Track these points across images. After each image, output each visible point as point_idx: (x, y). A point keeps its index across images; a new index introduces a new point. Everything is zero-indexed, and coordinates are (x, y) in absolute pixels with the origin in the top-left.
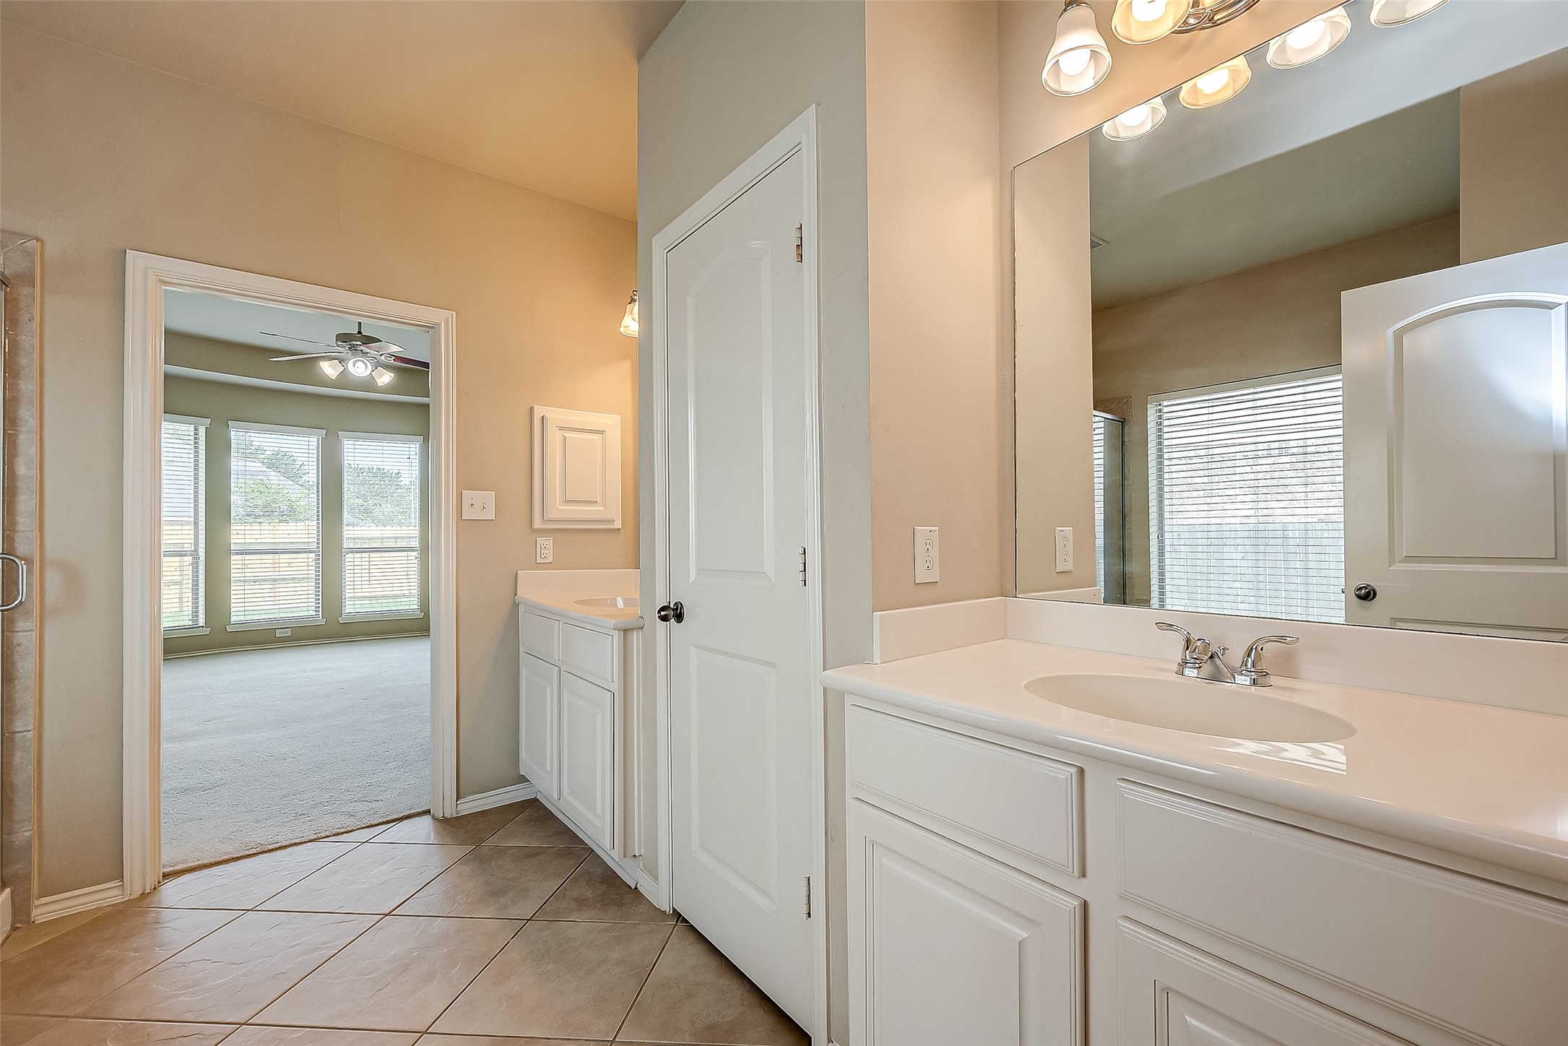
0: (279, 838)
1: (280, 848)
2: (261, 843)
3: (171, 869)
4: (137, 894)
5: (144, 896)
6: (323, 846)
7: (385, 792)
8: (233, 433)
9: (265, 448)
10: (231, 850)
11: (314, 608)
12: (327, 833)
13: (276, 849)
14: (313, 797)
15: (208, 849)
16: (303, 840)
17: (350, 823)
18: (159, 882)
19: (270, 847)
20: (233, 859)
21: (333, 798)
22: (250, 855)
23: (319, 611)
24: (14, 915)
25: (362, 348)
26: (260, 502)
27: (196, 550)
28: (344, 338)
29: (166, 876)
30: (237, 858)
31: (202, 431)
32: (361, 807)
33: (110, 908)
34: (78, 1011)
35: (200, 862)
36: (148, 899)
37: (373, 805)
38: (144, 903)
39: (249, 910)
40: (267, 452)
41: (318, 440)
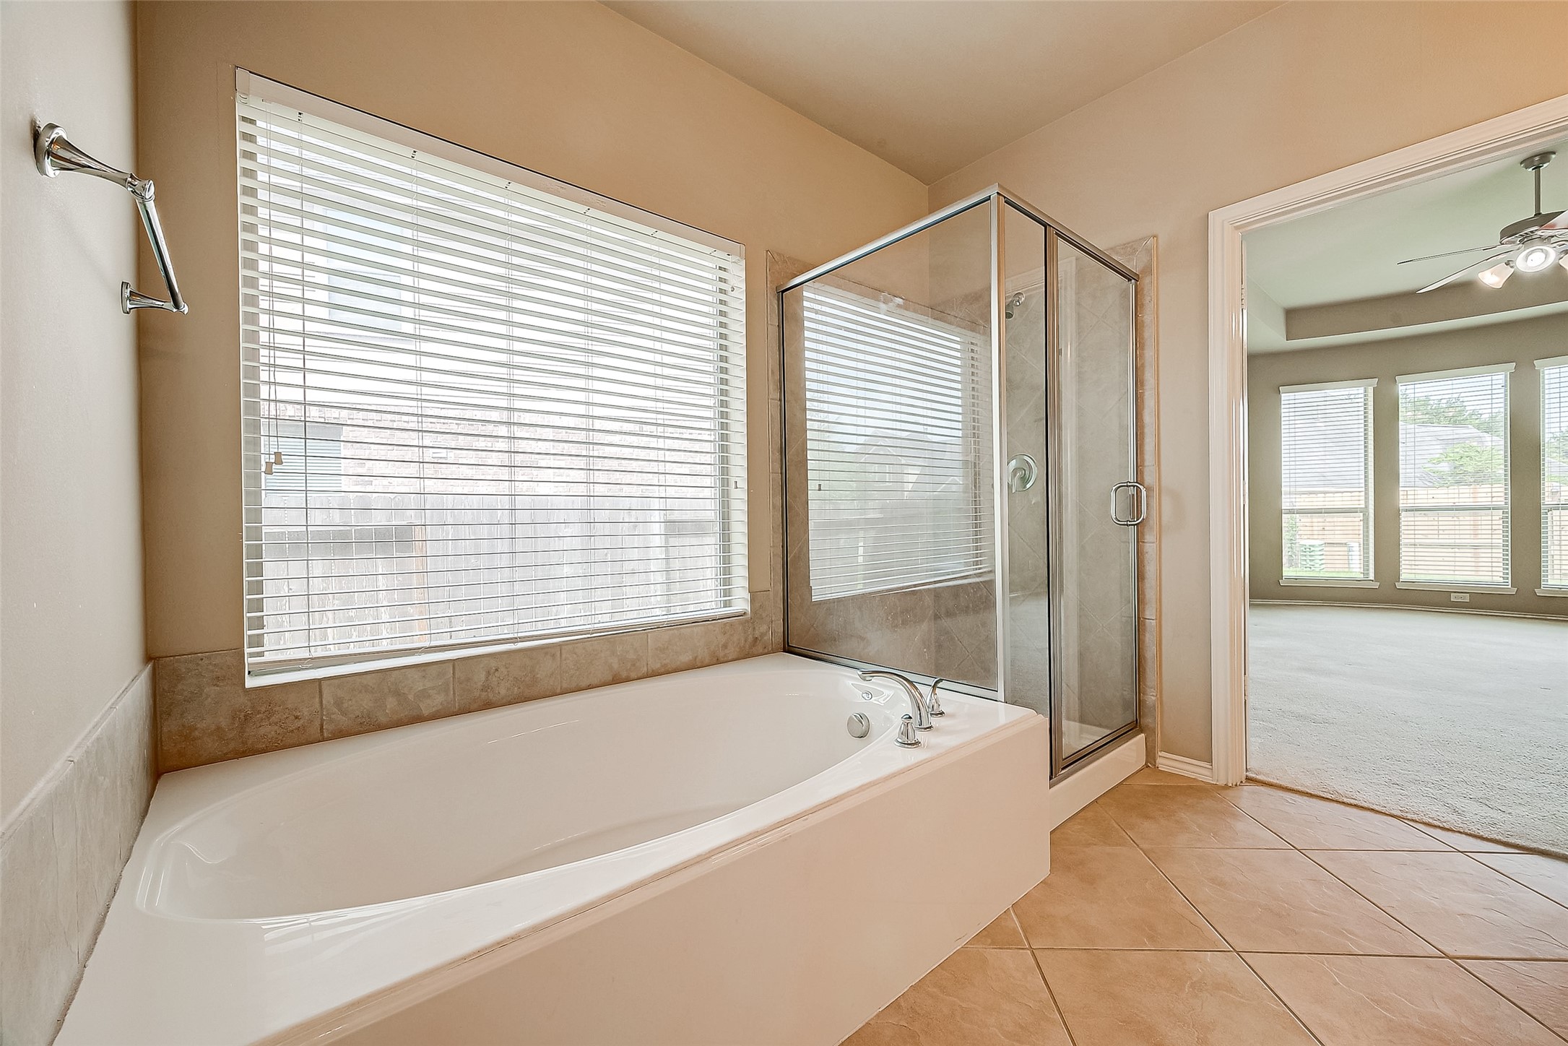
0: (1359, 796)
1: (1356, 806)
2: (1340, 792)
3: (1254, 775)
4: (1222, 783)
5: (1226, 787)
6: (1404, 828)
7: (1520, 807)
8: (1400, 388)
9: (1480, 412)
10: (1307, 784)
11: (1501, 574)
12: (1415, 817)
13: (1351, 805)
14: (1418, 771)
15: (1290, 773)
16: (1384, 810)
17: (1452, 820)
18: (1242, 782)
19: (1345, 800)
20: (1307, 793)
21: (1442, 783)
22: (1323, 798)
23: (1508, 579)
24: (1147, 756)
25: (1539, 233)
26: (1470, 469)
27: (1367, 507)
28: (1509, 232)
29: (1248, 779)
30: (1311, 794)
31: (1371, 390)
32: (1474, 808)
33: (1202, 784)
34: (1145, 846)
35: (1278, 782)
36: (1227, 791)
37: (1494, 814)
38: (1224, 793)
39: (1296, 849)
40: (1483, 416)
41: (1506, 377)
